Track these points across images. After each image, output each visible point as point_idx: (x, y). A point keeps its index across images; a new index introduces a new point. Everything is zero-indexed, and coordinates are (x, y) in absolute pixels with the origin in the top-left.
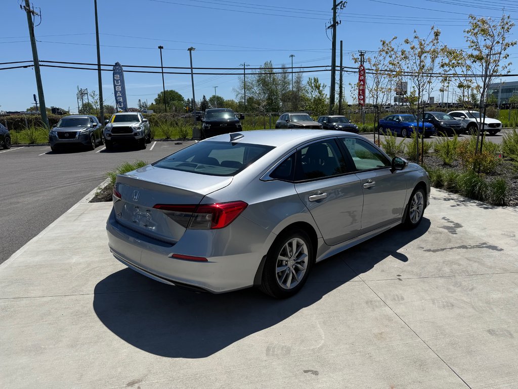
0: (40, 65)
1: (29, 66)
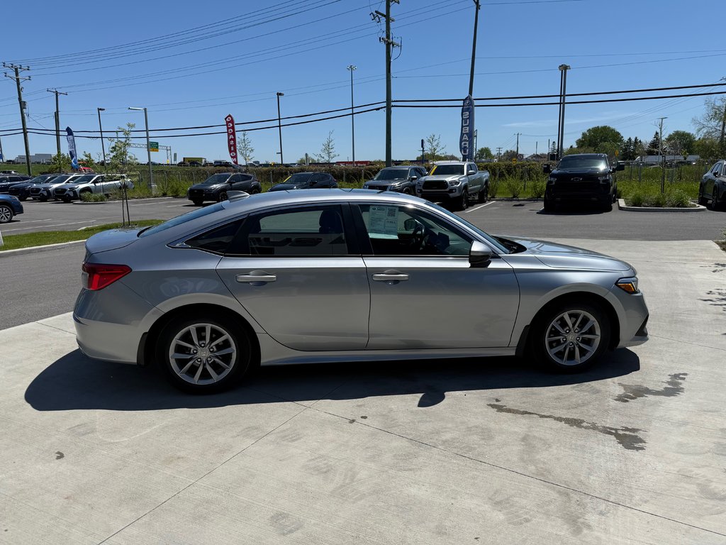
0: (393, 106)
1: (382, 108)
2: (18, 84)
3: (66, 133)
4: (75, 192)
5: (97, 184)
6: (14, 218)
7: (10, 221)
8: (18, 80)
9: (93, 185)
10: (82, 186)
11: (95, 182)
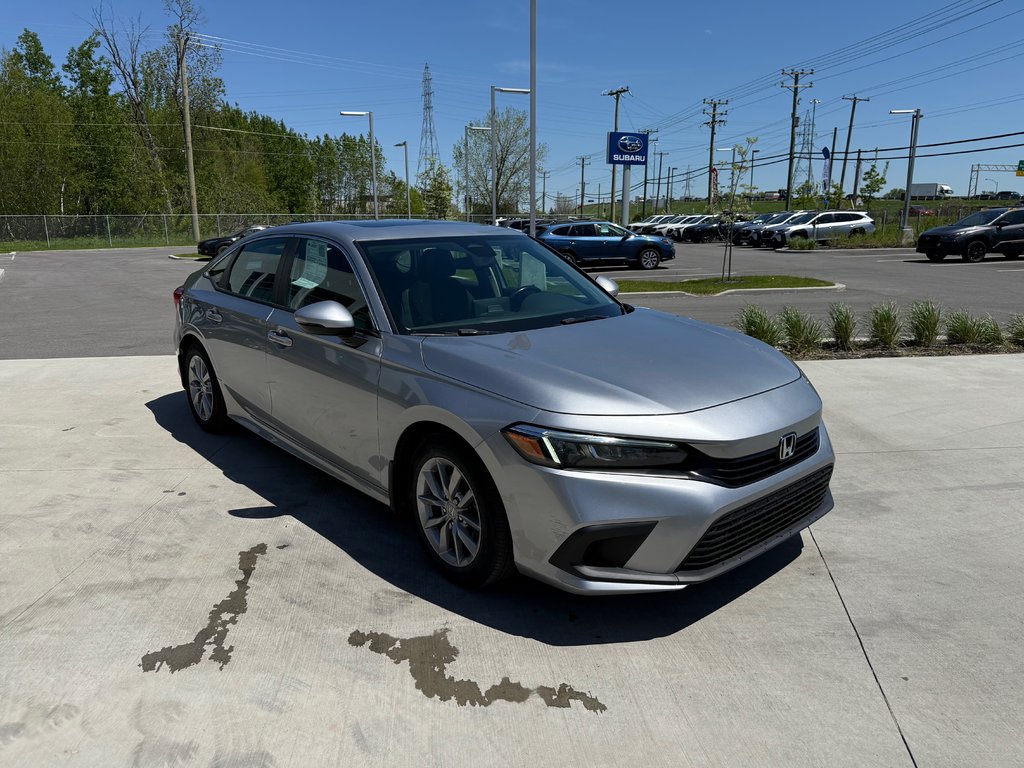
2: (795, 95)
3: (822, 156)
4: (783, 236)
5: (817, 226)
6: (661, 265)
7: (656, 267)
8: (796, 89)
9: (811, 226)
10: (794, 228)
11: (814, 223)
